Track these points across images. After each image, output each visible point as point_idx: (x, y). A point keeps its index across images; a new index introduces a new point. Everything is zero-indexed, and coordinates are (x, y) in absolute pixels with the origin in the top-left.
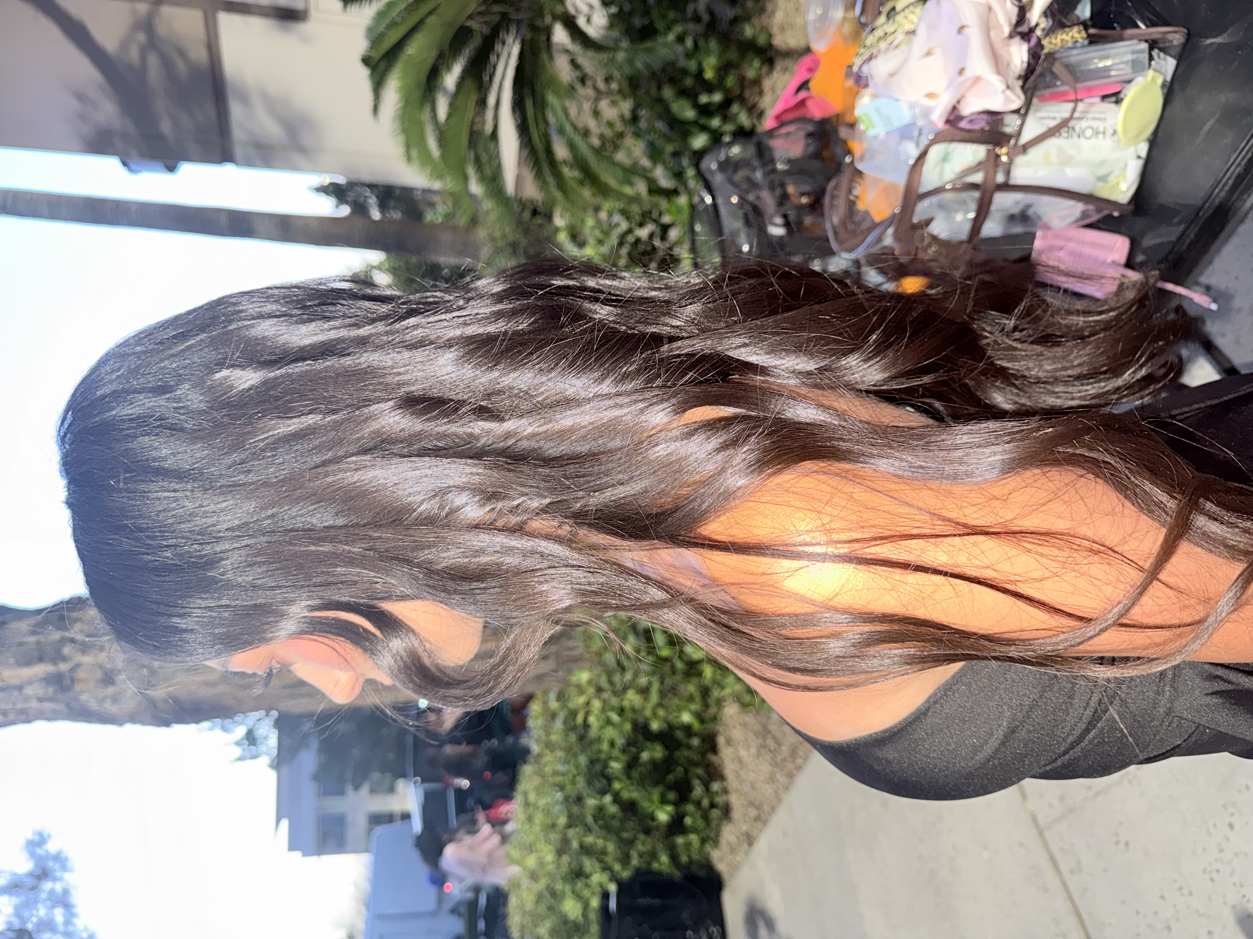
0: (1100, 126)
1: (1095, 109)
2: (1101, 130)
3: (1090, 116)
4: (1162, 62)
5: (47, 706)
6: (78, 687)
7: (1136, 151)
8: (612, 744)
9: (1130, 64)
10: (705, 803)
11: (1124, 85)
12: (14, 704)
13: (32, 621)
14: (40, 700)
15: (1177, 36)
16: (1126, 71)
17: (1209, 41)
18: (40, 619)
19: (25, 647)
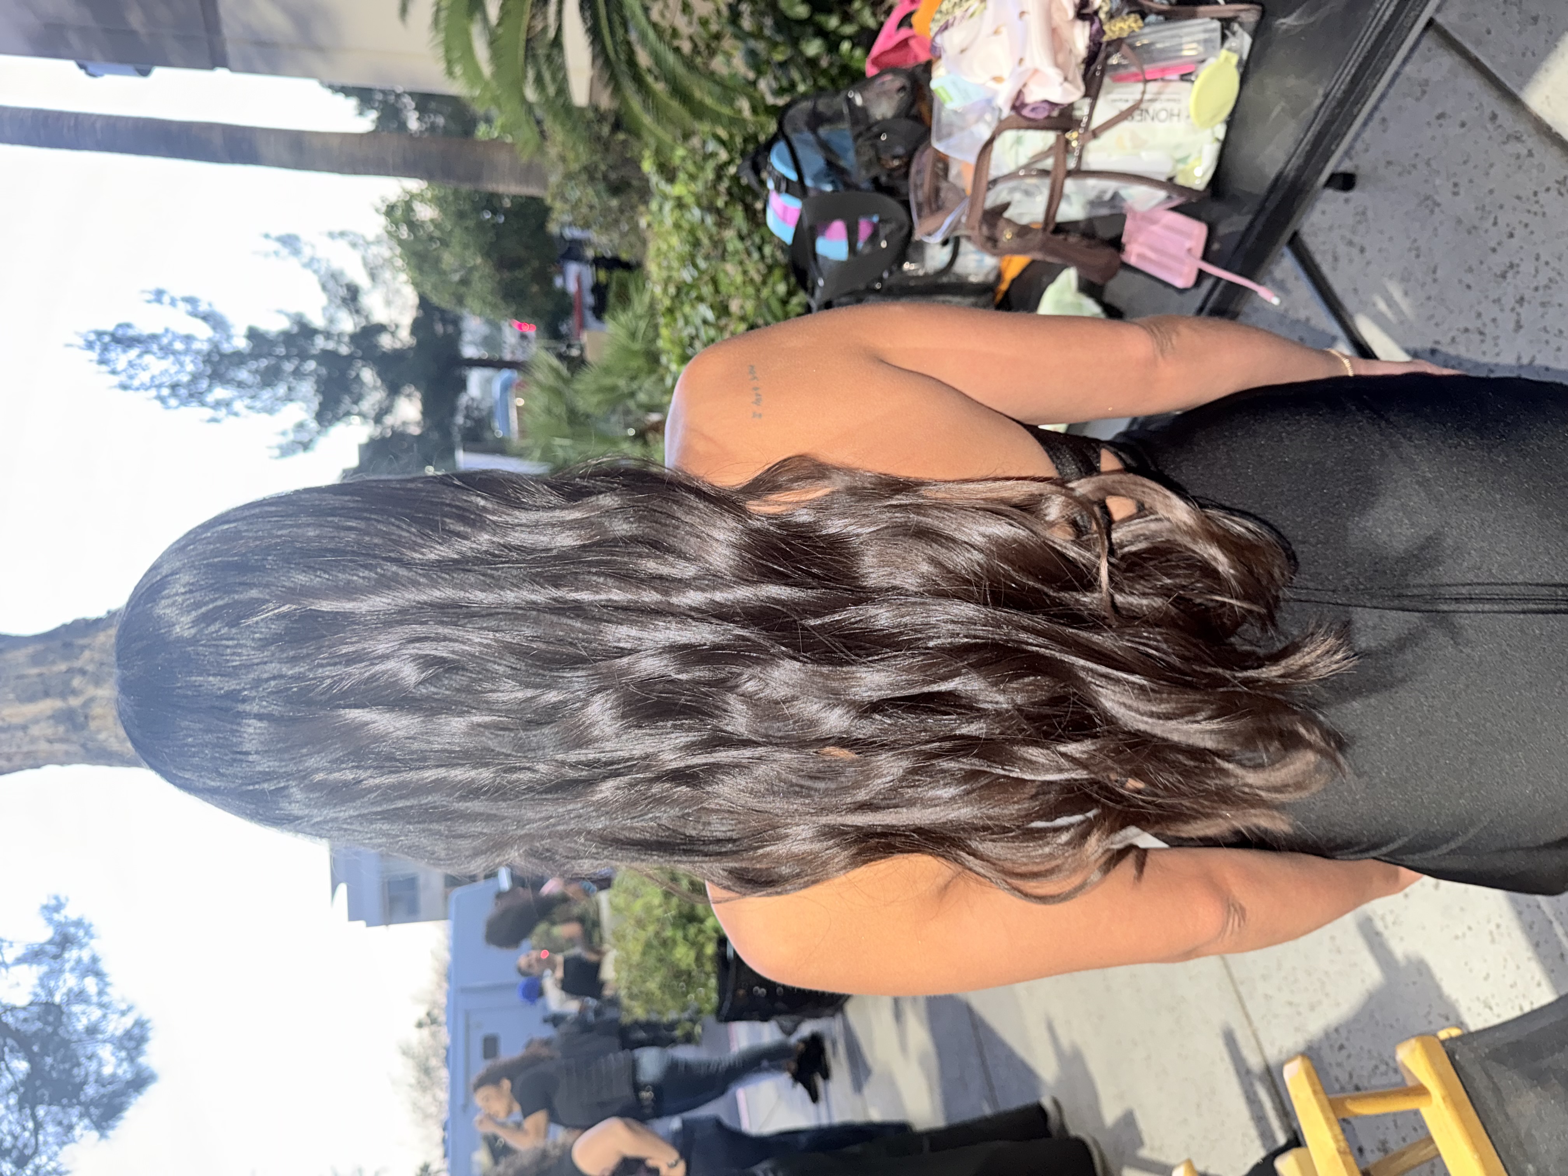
0: (1174, 107)
1: (1171, 89)
2: (1176, 112)
3: (1163, 97)
4: (1238, 39)
5: (59, 747)
6: (93, 725)
7: (1213, 133)
9: (1204, 43)
11: (1198, 65)
12: (19, 747)
13: (30, 650)
14: (50, 741)
15: (1251, 14)
16: (1199, 51)
17: (1279, 22)
18: (40, 647)
19: (26, 681)
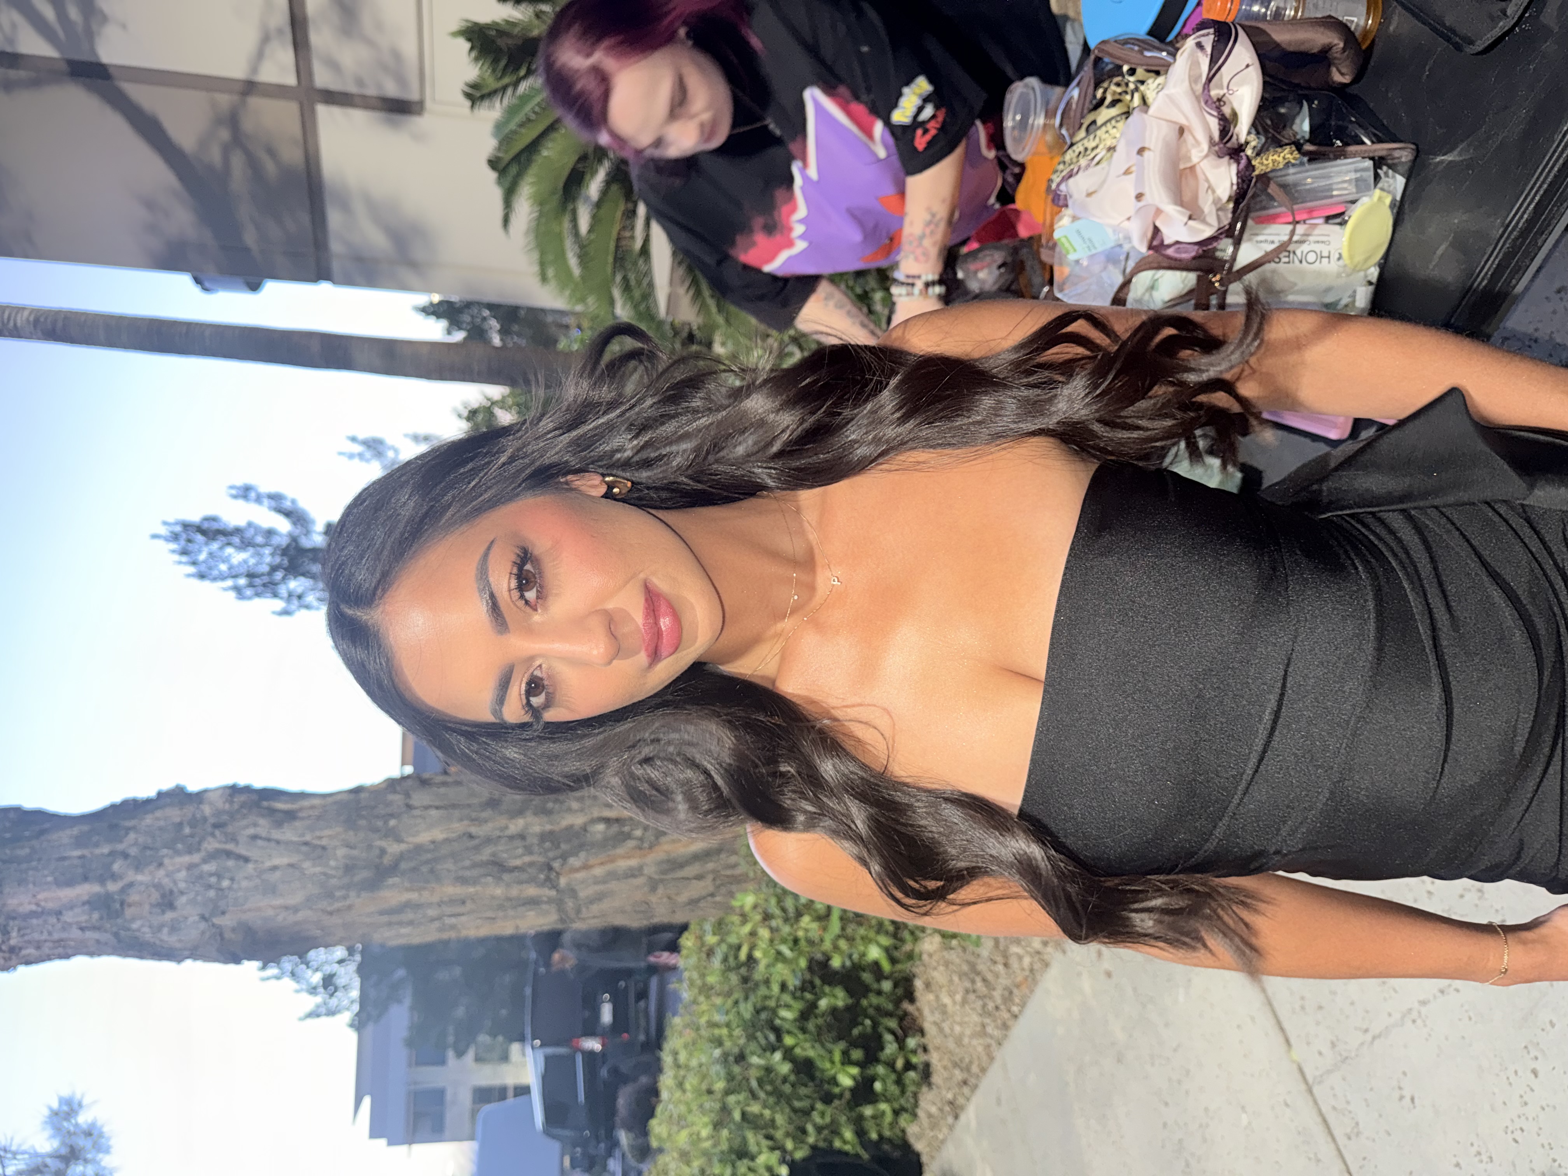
0: (1324, 249)
1: (1317, 231)
2: (1325, 254)
3: (1311, 238)
4: (1391, 181)
5: (90, 936)
6: (129, 912)
7: (1366, 276)
8: (783, 987)
9: (1354, 183)
10: (900, 1064)
11: (1349, 205)
12: (50, 933)
13: (75, 831)
14: (82, 929)
15: (1404, 153)
16: (1350, 190)
17: (1438, 159)
18: (85, 828)
19: (66, 863)
